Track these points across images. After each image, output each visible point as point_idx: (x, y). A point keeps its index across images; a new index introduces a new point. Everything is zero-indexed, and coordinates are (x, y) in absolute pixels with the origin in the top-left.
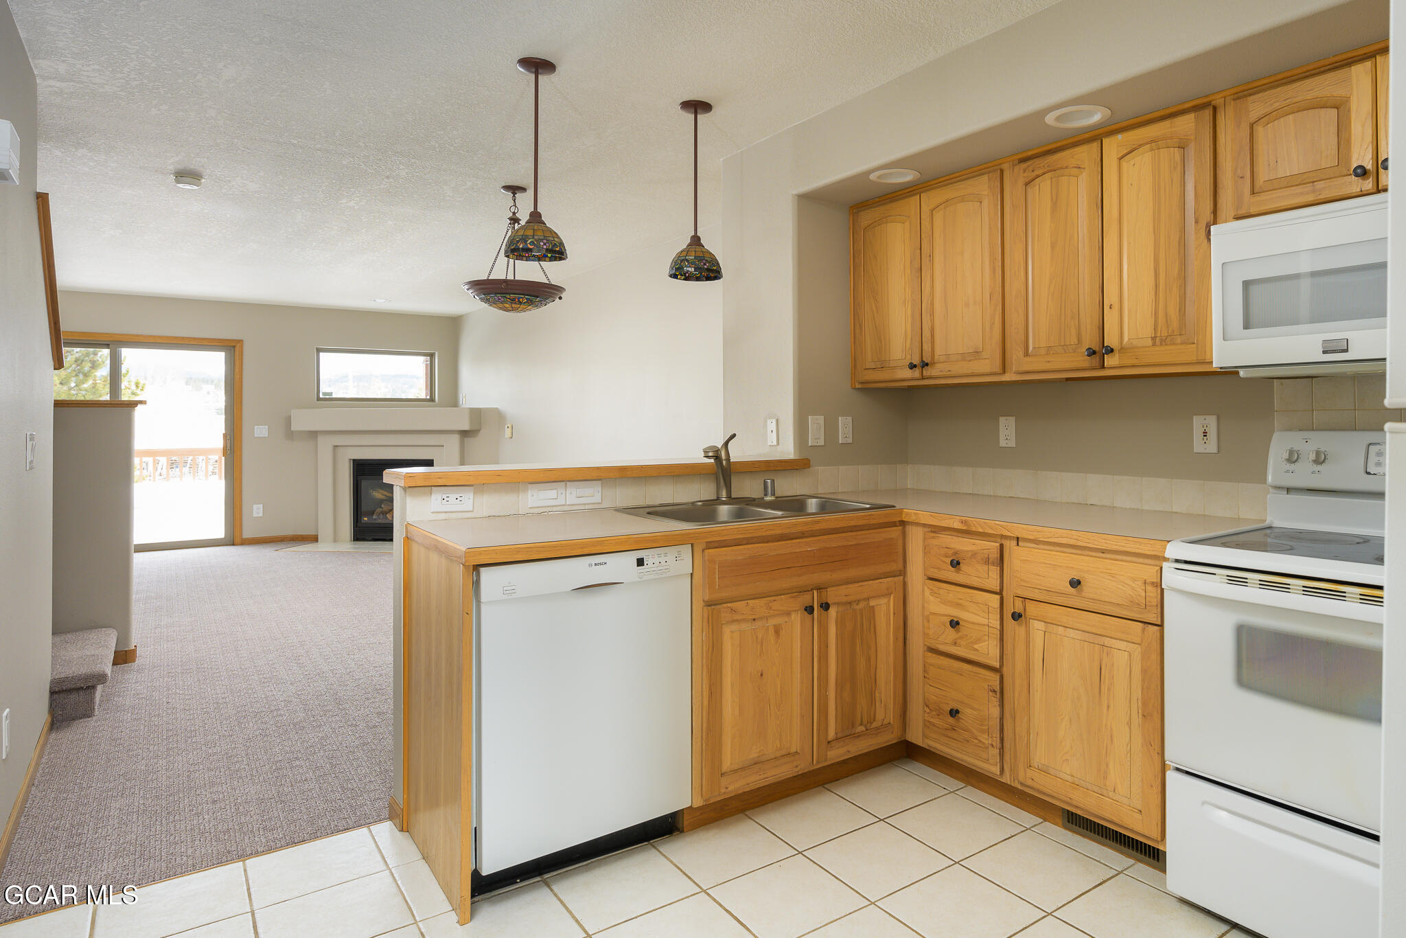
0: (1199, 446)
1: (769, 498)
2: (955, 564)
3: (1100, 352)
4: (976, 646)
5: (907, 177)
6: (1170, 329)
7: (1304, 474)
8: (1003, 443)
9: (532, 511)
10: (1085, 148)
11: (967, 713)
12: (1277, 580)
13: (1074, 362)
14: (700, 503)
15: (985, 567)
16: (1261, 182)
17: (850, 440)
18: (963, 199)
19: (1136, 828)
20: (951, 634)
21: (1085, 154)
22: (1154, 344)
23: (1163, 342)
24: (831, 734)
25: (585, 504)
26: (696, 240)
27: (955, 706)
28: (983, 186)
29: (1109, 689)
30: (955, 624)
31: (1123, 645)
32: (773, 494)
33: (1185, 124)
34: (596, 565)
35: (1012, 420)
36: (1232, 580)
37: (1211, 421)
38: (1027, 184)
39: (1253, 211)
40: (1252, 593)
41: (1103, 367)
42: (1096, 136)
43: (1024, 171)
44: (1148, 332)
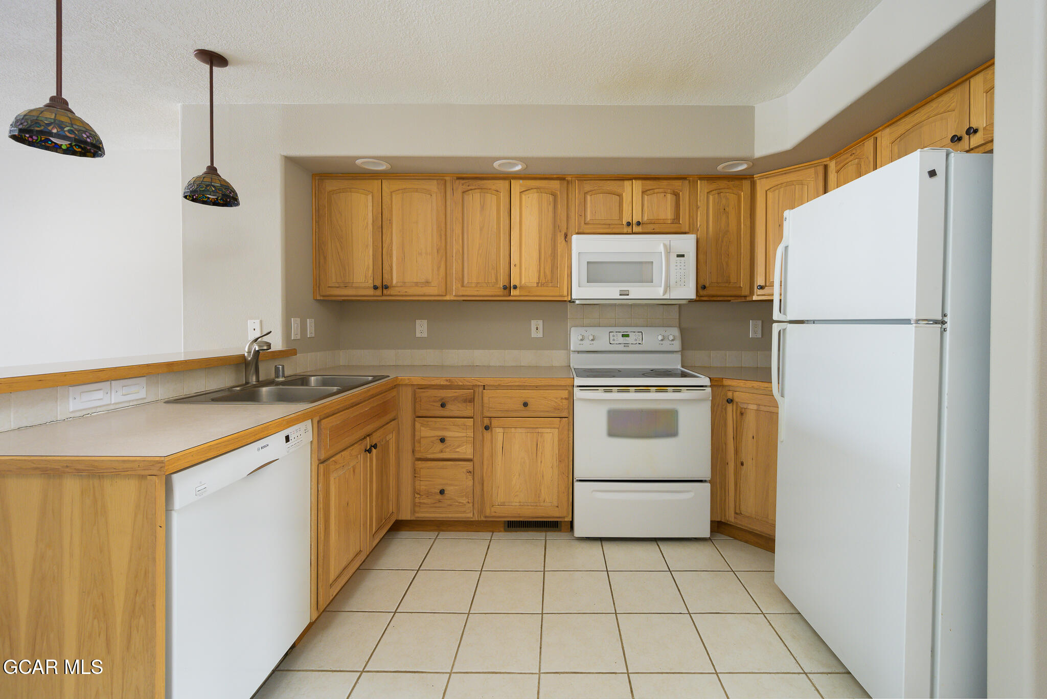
0: (534, 334)
1: (281, 379)
2: (443, 405)
3: (507, 288)
4: (458, 450)
5: (383, 167)
6: (547, 280)
7: (587, 346)
8: (418, 335)
9: (72, 415)
10: (501, 182)
11: (449, 490)
12: (624, 388)
13: (493, 290)
14: (238, 388)
15: (465, 404)
16: (589, 219)
17: (313, 336)
18: (417, 190)
19: (555, 515)
20: (440, 446)
21: (502, 185)
22: (537, 286)
23: (542, 285)
24: (374, 530)
25: (130, 401)
26: (212, 170)
27: (441, 488)
28: (433, 186)
29: (542, 453)
30: (442, 440)
31: (548, 430)
32: (283, 376)
33: (555, 185)
34: (262, 448)
35: (425, 322)
36: (606, 391)
37: (540, 323)
38: (464, 192)
39: (585, 231)
40: (615, 395)
41: (510, 295)
42: (509, 178)
43: (463, 185)
44: (535, 280)
